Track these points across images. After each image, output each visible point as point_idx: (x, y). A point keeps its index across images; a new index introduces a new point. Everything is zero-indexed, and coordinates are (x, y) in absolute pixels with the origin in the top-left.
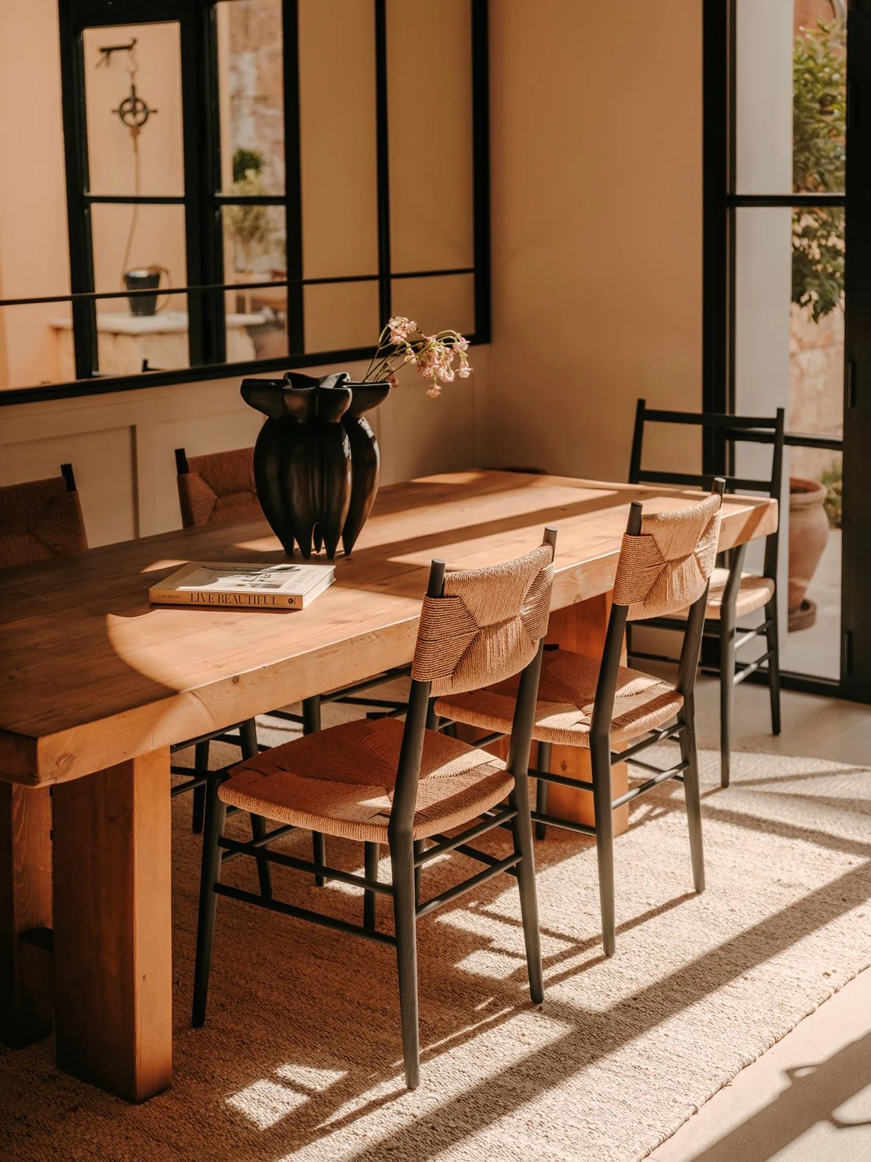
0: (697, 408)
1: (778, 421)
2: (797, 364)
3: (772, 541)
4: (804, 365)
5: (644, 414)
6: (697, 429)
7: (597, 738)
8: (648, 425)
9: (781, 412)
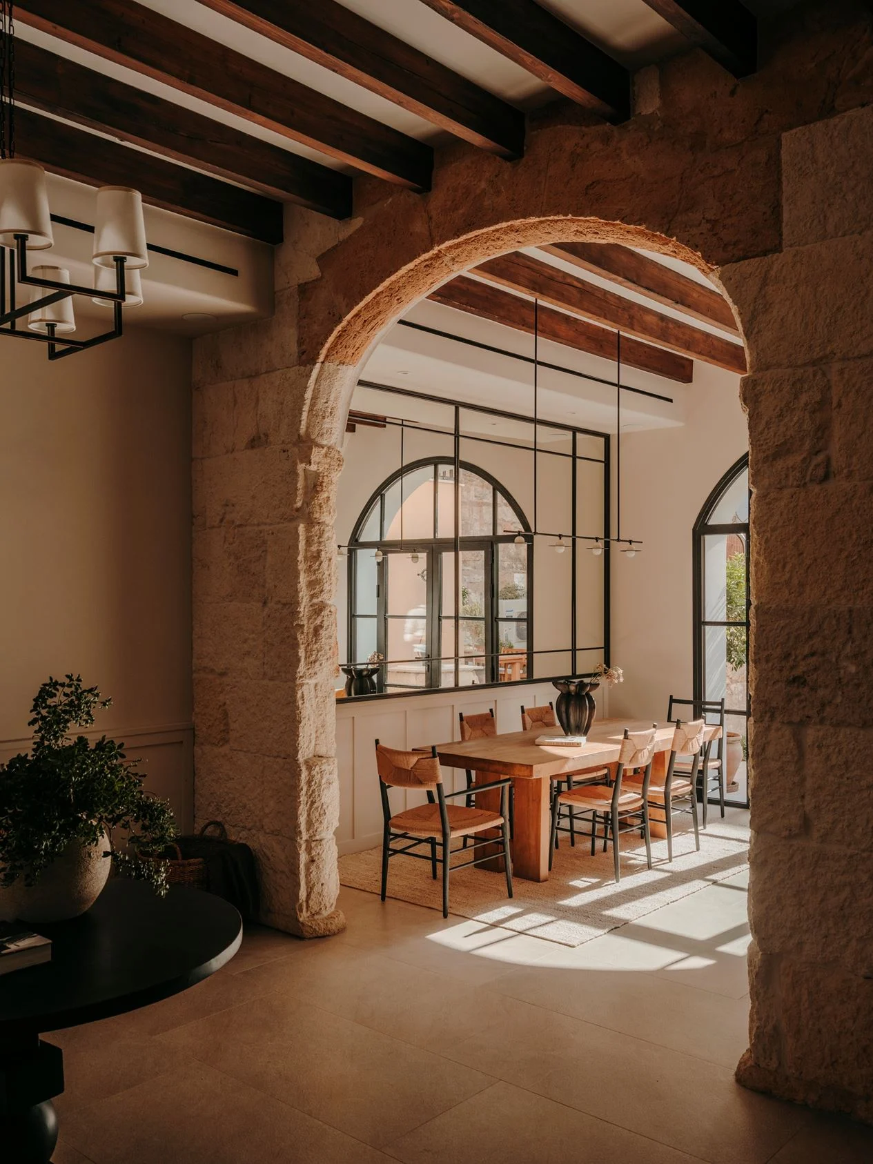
0: (691, 699)
1: (721, 704)
2: (730, 689)
3: (721, 740)
4: (733, 689)
5: (672, 701)
6: (691, 706)
7: (666, 794)
8: (674, 705)
9: (723, 699)
